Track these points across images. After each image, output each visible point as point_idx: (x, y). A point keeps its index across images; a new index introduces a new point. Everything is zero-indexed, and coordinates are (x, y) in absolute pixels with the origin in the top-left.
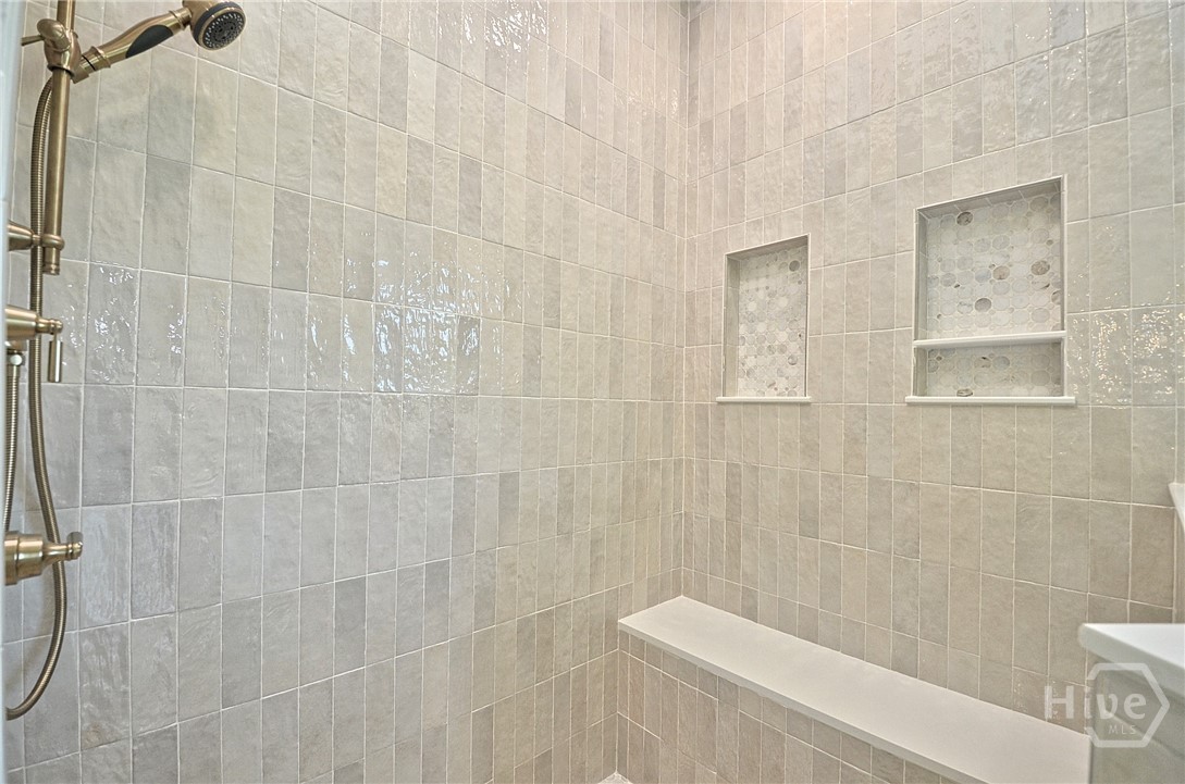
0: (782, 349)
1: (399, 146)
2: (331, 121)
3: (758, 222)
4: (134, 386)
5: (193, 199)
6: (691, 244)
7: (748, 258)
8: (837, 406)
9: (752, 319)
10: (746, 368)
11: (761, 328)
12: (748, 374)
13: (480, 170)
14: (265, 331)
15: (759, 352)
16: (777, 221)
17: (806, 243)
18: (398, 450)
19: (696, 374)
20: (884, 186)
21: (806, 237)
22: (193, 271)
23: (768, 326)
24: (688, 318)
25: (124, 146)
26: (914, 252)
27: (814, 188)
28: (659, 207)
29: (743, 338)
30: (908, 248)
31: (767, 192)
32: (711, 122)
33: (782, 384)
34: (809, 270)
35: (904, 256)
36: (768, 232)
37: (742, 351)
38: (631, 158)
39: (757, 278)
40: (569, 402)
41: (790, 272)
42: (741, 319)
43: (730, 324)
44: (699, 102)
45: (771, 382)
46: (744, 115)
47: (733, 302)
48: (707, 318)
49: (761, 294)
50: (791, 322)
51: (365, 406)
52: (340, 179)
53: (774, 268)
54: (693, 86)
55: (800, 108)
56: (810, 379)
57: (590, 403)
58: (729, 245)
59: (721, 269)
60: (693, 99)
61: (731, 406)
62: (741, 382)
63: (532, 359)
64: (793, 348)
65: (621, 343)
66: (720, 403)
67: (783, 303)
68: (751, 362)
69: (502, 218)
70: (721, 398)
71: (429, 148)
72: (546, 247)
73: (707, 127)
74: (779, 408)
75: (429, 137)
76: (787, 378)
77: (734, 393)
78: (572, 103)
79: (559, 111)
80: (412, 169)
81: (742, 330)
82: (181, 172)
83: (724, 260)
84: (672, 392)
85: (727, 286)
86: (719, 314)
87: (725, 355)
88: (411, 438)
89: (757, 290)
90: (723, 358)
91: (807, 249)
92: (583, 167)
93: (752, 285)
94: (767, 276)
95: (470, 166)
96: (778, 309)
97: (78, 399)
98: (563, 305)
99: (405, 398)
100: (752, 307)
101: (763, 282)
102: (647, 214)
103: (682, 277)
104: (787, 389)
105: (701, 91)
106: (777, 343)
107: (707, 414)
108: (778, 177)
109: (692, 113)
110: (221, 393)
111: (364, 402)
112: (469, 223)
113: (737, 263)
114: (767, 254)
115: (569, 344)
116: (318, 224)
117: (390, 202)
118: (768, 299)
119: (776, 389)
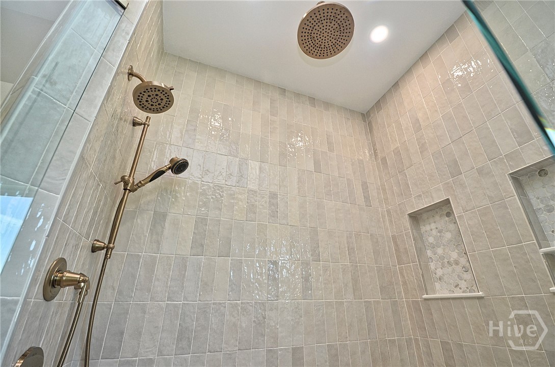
0: (457, 263)
1: (244, 193)
2: (219, 190)
3: (420, 196)
4: (131, 302)
5: (166, 225)
6: (388, 212)
7: (421, 214)
8: (503, 298)
9: (433, 247)
10: (438, 276)
11: (440, 251)
12: (440, 279)
13: (277, 197)
14: (185, 274)
15: (443, 267)
16: (430, 194)
17: (450, 203)
18: (237, 332)
19: (407, 282)
20: (483, 166)
21: (448, 199)
22: (162, 253)
23: (444, 250)
24: (396, 250)
25: (147, 210)
26: (516, 197)
27: (444, 175)
28: (367, 198)
29: (431, 258)
30: (512, 195)
31: (420, 181)
32: (385, 157)
33: (463, 285)
34: (456, 216)
35: (510, 200)
36: (426, 200)
37: (432, 266)
38: (348, 179)
39: (430, 224)
40: (329, 302)
41: (447, 218)
42: (427, 247)
43: (420, 252)
44: (378, 151)
45: (457, 284)
46: (399, 151)
47: (419, 239)
48: (406, 249)
49: (434, 232)
50: (457, 246)
51: (222, 308)
52: (220, 210)
53: (437, 218)
54: (374, 145)
55: (425, 142)
56: (478, 280)
57: (343, 303)
58: (408, 209)
59: (407, 222)
60: (375, 151)
61: (433, 301)
62: (437, 285)
63: (306, 279)
64: (463, 261)
65: (357, 266)
66: (426, 299)
67: (448, 235)
68: (440, 272)
69: (288, 214)
70: (425, 296)
71: (256, 192)
72: (309, 223)
73: (384, 160)
74: (464, 301)
75: (255, 188)
76: (465, 281)
77: (434, 292)
78: (317, 164)
79: (311, 167)
80: (249, 201)
81: (429, 253)
82: (164, 216)
83: (407, 217)
84: (395, 293)
85: (412, 230)
86: (412, 246)
87: (421, 269)
88: (244, 325)
89: (431, 230)
90: (420, 271)
91: (451, 205)
92: (325, 187)
93: (428, 228)
94: (435, 222)
95: (273, 196)
96: (446, 239)
97: (111, 309)
98: (321, 250)
99: (242, 303)
100: (431, 240)
101: (433, 226)
102: (361, 201)
103: (387, 229)
104: (467, 288)
105: (378, 146)
106: (452, 259)
107: (419, 306)
108: (424, 174)
109: (376, 155)
110: (163, 304)
111: (222, 306)
112: (273, 218)
113: (416, 218)
114: (431, 210)
115: (327, 270)
116: (210, 228)
117: (240, 215)
118: (439, 234)
119: (460, 288)
